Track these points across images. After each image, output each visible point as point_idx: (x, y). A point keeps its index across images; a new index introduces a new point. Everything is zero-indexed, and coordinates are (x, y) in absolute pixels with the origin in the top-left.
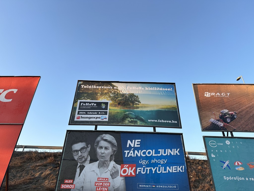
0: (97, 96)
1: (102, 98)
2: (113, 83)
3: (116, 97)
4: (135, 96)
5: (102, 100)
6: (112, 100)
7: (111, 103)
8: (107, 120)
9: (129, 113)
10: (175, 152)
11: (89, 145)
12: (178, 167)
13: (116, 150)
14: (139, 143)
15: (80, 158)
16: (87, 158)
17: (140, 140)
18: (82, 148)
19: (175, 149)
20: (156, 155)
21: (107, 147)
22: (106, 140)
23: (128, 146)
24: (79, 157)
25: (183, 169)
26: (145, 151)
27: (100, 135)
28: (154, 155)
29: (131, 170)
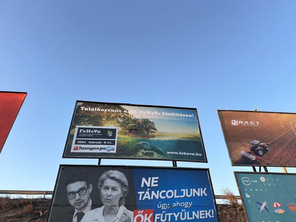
0: (102, 121)
1: (109, 124)
2: (122, 106)
3: (127, 122)
4: (150, 122)
5: (108, 125)
6: (121, 127)
7: (120, 131)
8: (115, 152)
9: (143, 143)
10: (202, 192)
11: (91, 185)
12: (206, 211)
13: (127, 191)
14: (157, 181)
15: (77, 203)
16: (88, 202)
17: (157, 178)
18: (81, 189)
19: (201, 189)
20: (179, 197)
21: (115, 187)
22: (113, 178)
23: (142, 186)
24: (77, 201)
25: (213, 214)
26: (165, 191)
27: (105, 171)
28: (175, 197)
29: (148, 217)
